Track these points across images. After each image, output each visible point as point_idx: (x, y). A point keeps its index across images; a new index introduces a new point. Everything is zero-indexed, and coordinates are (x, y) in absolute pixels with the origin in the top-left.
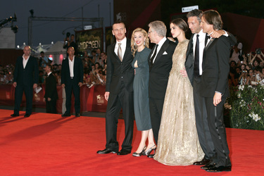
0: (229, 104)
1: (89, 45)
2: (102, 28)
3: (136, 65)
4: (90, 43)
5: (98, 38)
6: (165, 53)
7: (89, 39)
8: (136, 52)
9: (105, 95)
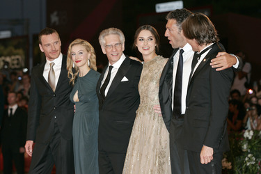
0: (228, 161)
1: (6, 63)
2: (27, 37)
3: (76, 98)
4: (8, 59)
5: (21, 51)
6: (125, 79)
7: (5, 52)
8: (77, 77)
9: (26, 146)
